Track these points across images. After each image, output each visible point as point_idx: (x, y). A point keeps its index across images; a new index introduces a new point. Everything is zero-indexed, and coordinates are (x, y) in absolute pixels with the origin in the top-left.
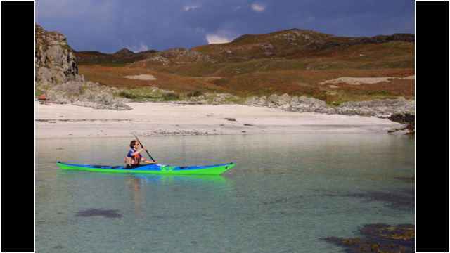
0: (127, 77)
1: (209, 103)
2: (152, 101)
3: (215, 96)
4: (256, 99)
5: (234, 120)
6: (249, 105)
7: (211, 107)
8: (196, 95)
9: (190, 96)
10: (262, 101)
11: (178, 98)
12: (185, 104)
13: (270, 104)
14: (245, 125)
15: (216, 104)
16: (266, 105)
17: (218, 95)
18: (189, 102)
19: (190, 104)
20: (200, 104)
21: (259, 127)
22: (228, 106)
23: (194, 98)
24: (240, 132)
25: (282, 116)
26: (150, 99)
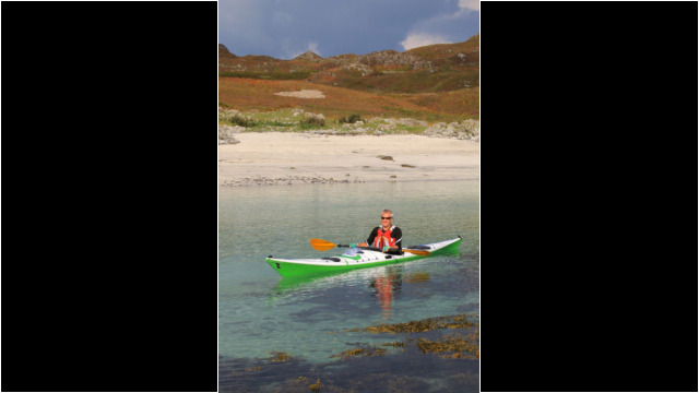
0: (281, 94)
1: (369, 133)
2: (280, 131)
3: (382, 122)
4: (442, 126)
5: (390, 158)
6: (429, 135)
7: (371, 138)
8: (352, 121)
9: (342, 121)
10: (450, 129)
11: (322, 125)
12: (331, 134)
13: (461, 134)
14: (403, 166)
15: (378, 135)
16: (455, 134)
17: (386, 120)
18: (339, 131)
19: (338, 134)
20: (354, 134)
21: (424, 169)
22: (397, 137)
23: (348, 125)
24: (387, 177)
25: (469, 152)
26: (278, 128)
